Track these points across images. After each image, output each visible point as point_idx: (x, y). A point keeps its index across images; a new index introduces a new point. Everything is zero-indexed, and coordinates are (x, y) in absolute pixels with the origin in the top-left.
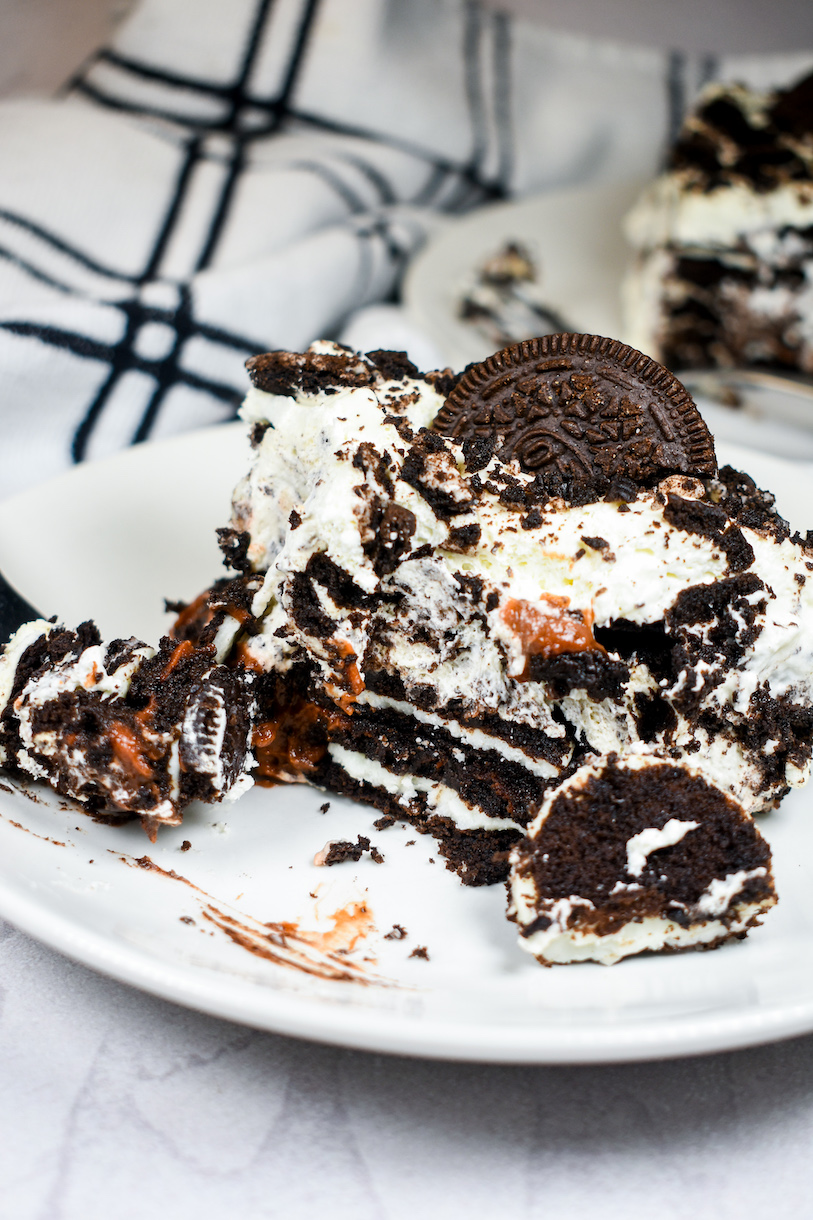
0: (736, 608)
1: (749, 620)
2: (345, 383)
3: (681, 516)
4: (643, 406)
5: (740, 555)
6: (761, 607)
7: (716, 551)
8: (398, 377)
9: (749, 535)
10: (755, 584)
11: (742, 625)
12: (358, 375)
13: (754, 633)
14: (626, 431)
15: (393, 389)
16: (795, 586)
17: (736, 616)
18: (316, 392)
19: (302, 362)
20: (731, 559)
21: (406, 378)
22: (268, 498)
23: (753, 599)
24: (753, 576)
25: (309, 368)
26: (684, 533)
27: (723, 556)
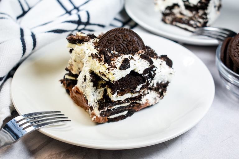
0: (152, 71)
1: (154, 72)
2: (85, 41)
3: (143, 57)
4: (136, 40)
5: (151, 62)
6: (156, 70)
7: (148, 62)
8: (93, 38)
9: (152, 59)
10: (154, 67)
11: (153, 74)
12: (87, 39)
13: (155, 74)
14: (133, 44)
15: (93, 41)
16: (160, 65)
17: (152, 72)
18: (80, 43)
19: (77, 38)
20: (150, 64)
21: (94, 38)
22: (75, 62)
23: (154, 69)
24: (154, 66)
25: (78, 39)
26: (143, 60)
27: (149, 63)
